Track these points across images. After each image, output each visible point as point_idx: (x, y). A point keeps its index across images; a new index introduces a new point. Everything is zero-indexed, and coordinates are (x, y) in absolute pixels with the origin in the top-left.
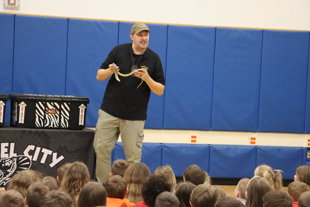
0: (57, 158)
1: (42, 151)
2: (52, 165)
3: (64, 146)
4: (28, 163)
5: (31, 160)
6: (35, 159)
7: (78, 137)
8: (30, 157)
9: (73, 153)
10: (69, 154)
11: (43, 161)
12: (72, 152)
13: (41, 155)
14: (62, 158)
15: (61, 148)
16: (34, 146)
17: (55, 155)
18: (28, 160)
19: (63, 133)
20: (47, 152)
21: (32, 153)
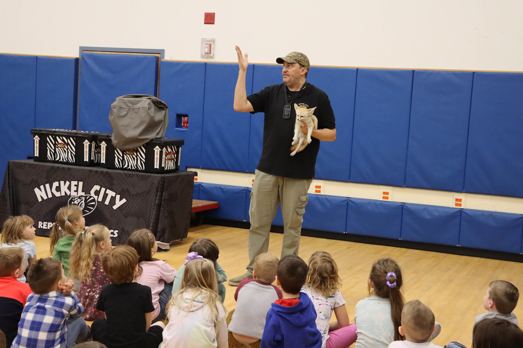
0: (120, 201)
1: (107, 192)
2: (115, 207)
3: (127, 189)
4: (94, 203)
5: (96, 200)
6: (100, 199)
7: (140, 180)
8: (96, 197)
9: (135, 197)
10: (131, 197)
11: (107, 202)
12: (134, 195)
13: (106, 195)
14: (124, 201)
15: (123, 190)
16: (100, 187)
17: (118, 197)
18: (94, 200)
19: (126, 175)
20: (111, 193)
21: (97, 193)
